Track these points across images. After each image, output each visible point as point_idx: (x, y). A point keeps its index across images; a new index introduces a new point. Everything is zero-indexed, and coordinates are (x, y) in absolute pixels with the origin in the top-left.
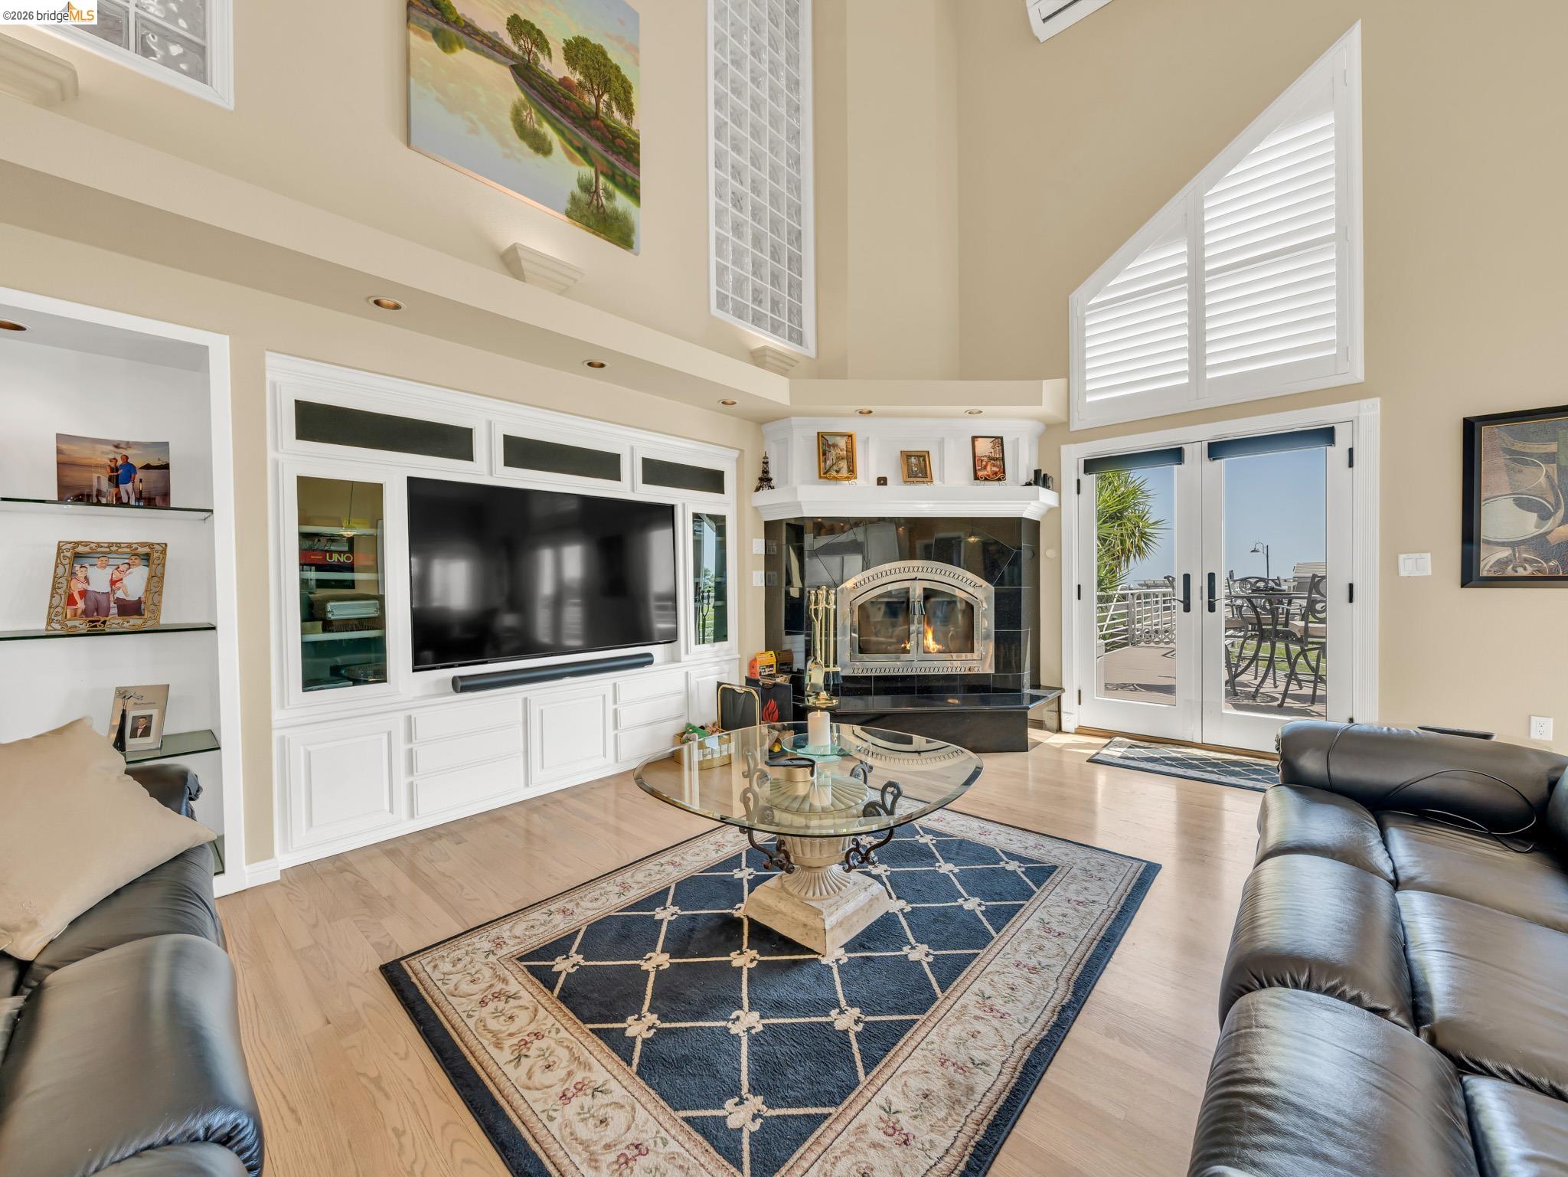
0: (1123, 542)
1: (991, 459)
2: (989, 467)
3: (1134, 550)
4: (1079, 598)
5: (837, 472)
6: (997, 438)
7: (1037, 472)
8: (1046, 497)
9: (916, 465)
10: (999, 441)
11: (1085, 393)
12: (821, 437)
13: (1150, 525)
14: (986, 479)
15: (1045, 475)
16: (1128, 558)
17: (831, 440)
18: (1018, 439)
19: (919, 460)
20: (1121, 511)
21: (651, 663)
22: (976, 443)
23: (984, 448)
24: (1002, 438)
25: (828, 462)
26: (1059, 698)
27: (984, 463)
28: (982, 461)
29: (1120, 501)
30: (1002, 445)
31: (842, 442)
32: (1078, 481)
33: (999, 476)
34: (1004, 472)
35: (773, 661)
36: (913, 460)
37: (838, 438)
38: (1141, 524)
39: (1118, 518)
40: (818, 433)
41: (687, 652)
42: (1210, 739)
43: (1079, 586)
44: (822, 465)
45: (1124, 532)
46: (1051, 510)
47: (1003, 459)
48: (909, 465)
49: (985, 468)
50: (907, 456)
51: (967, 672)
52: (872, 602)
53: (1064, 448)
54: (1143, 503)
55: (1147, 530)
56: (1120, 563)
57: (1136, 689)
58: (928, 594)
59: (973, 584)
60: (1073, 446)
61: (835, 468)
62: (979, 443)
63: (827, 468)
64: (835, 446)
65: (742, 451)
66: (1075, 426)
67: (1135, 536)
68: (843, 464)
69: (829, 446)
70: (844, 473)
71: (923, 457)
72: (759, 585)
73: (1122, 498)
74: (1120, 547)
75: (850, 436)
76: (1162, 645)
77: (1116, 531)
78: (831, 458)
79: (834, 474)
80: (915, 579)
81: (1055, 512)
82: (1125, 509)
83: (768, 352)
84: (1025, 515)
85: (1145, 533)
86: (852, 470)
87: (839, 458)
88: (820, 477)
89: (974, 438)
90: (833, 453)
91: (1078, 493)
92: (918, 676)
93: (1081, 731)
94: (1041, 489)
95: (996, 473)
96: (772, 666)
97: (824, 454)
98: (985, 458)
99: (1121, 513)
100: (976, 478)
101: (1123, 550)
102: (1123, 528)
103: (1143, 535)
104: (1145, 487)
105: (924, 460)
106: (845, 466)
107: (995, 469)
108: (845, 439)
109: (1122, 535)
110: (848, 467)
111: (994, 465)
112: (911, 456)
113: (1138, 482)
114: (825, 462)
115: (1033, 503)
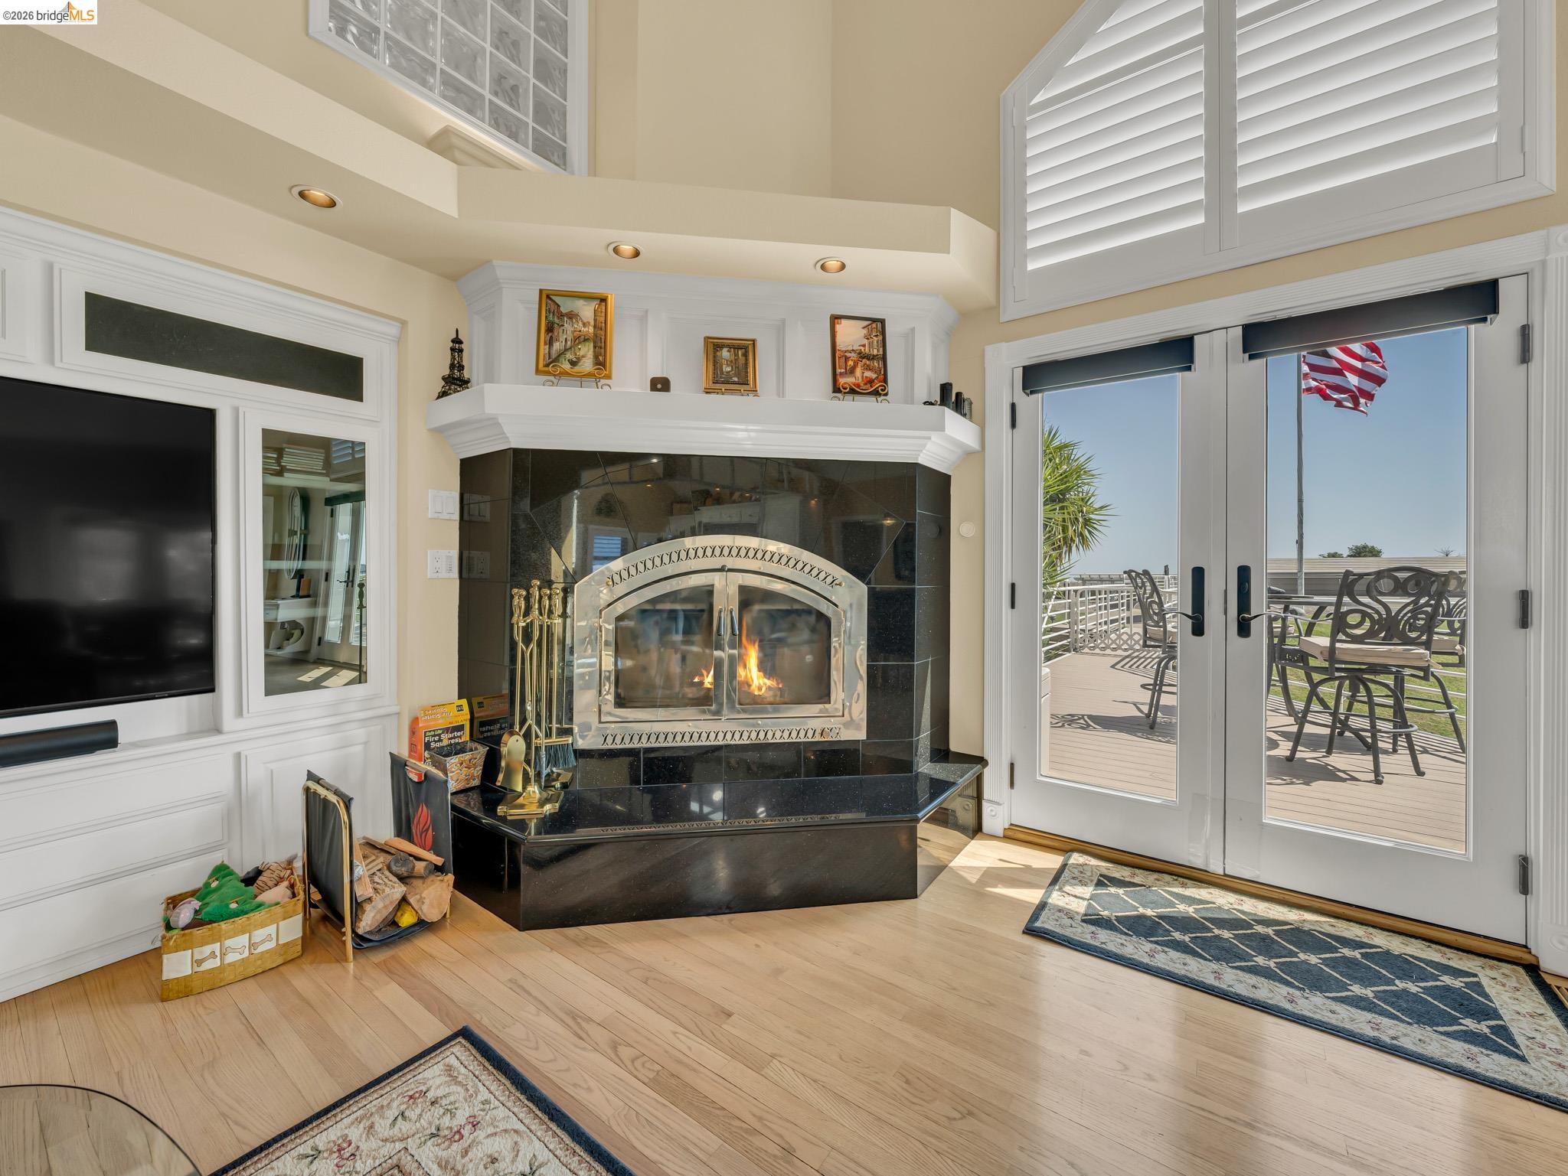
0: (1065, 529)
1: (862, 356)
2: (858, 371)
3: (1077, 540)
4: (1013, 606)
5: (573, 363)
6: (874, 320)
7: (945, 389)
8: (957, 428)
9: (730, 363)
10: (877, 326)
11: (1026, 255)
12: (547, 298)
13: (1096, 510)
14: (853, 391)
15: (958, 395)
16: (1070, 551)
17: (566, 305)
18: (913, 330)
19: (736, 355)
20: (1063, 492)
21: (112, 743)
22: (838, 327)
23: (851, 335)
24: (882, 322)
25: (557, 346)
26: (979, 779)
27: (851, 363)
28: (847, 359)
29: (1062, 480)
30: (883, 333)
31: (587, 311)
32: (1013, 406)
33: (877, 388)
34: (885, 380)
35: (464, 718)
36: (725, 353)
37: (581, 303)
38: (1085, 509)
39: (1060, 501)
40: (541, 291)
41: (239, 713)
42: (1240, 867)
43: (1013, 586)
44: (544, 349)
45: (1066, 516)
46: (969, 454)
47: (884, 358)
48: (716, 363)
49: (852, 371)
50: (714, 346)
51: (818, 738)
52: (644, 611)
53: (989, 350)
54: (1088, 484)
55: (1091, 516)
56: (1060, 555)
57: (1089, 725)
58: (748, 597)
59: (829, 580)
60: (1004, 346)
61: (569, 356)
62: (843, 327)
63: (554, 355)
64: (572, 316)
65: (403, 323)
66: (1009, 312)
67: (1078, 521)
68: (587, 351)
69: (561, 316)
70: (587, 365)
71: (745, 349)
72: (444, 574)
73: (1064, 478)
74: (1062, 535)
75: (603, 300)
76: (1108, 651)
77: (1058, 516)
78: (562, 338)
79: (567, 366)
80: (722, 569)
81: (975, 457)
82: (1068, 490)
83: (455, 141)
84: (924, 460)
85: (1090, 519)
86: (601, 362)
87: (579, 339)
88: (538, 371)
89: (835, 319)
90: (568, 329)
91: (1013, 425)
92: (727, 746)
93: (1015, 835)
94: (949, 414)
95: (871, 382)
96: (460, 728)
97: (550, 329)
98: (853, 355)
99: (1064, 495)
100: (836, 389)
101: (1065, 538)
102: (1065, 511)
103: (1087, 522)
104: (1090, 466)
105: (746, 355)
106: (590, 354)
107: (869, 374)
108: (594, 304)
109: (1064, 520)
110: (596, 357)
111: (868, 368)
112: (721, 346)
113: (1082, 460)
114: (550, 343)
115: (935, 437)
